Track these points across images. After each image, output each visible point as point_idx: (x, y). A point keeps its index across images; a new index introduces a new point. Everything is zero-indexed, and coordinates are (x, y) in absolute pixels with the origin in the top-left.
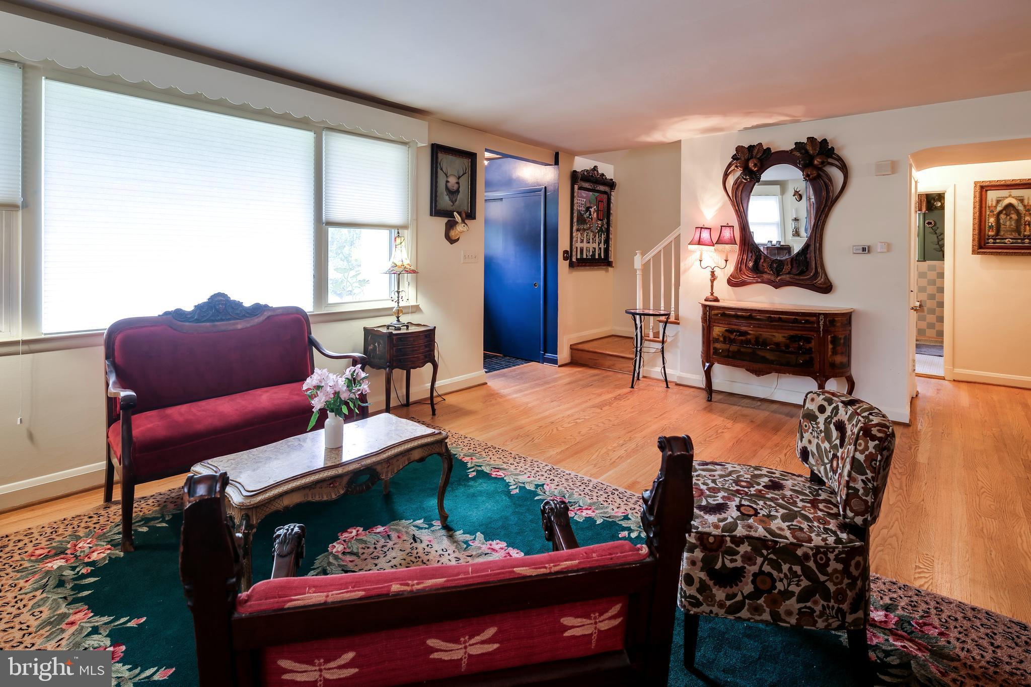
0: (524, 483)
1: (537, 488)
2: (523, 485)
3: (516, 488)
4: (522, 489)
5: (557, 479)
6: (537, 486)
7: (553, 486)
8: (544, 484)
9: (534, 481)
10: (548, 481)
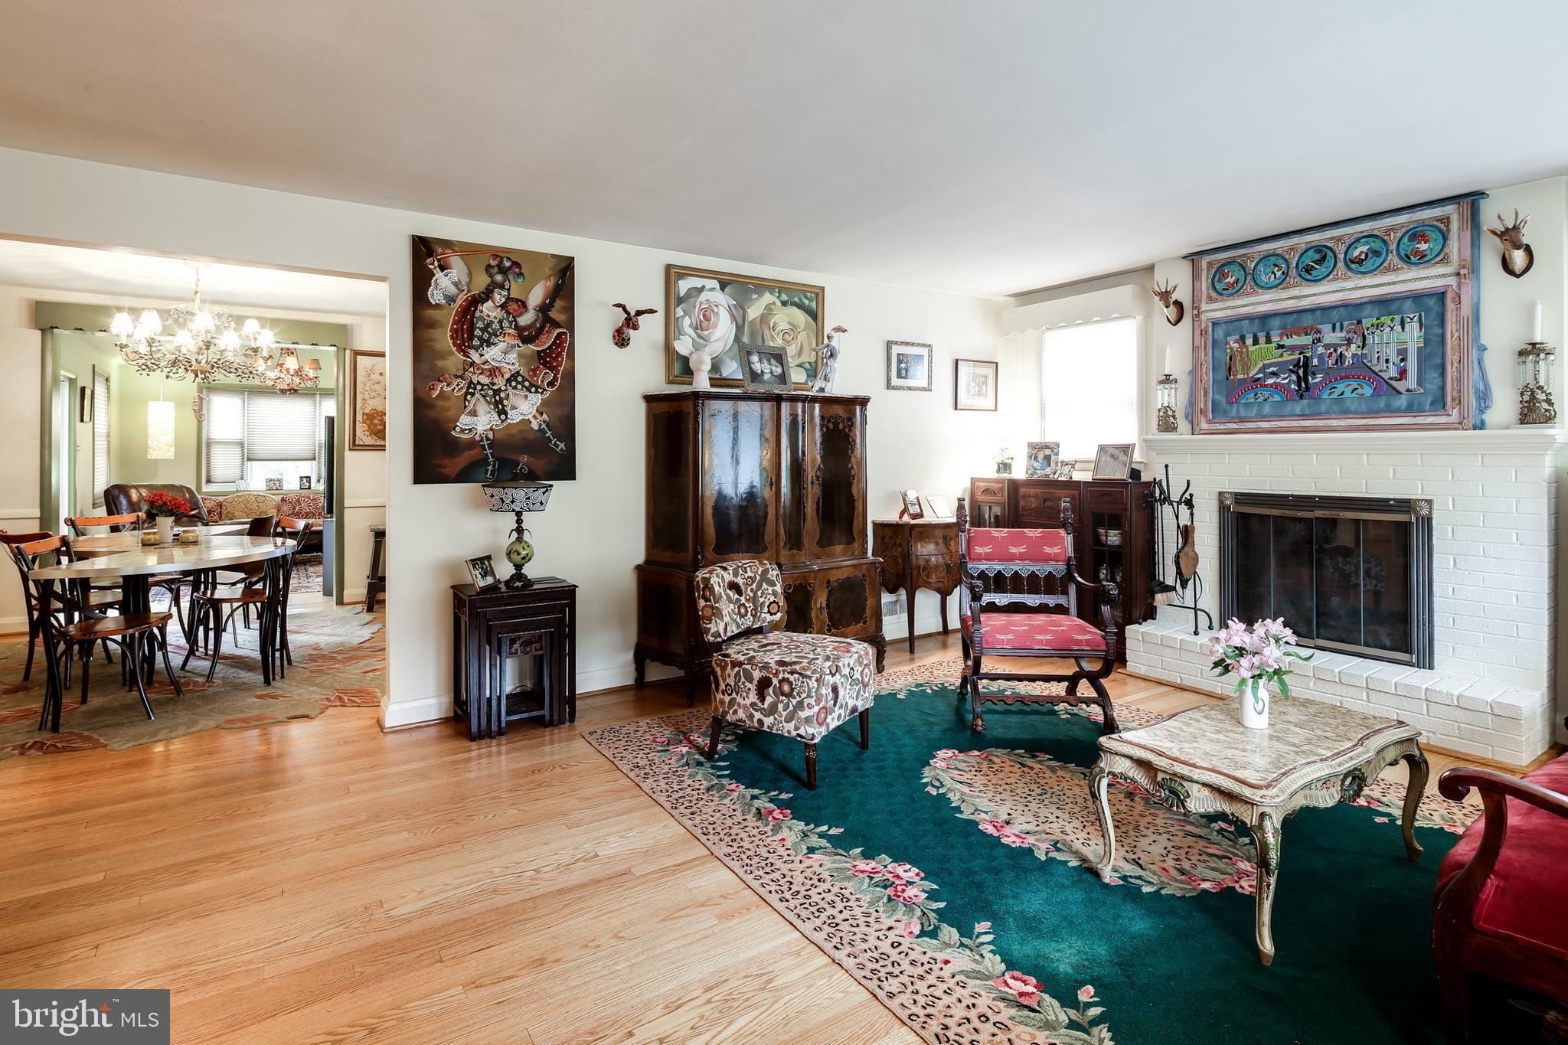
0: (962, 945)
1: (937, 928)
2: (965, 941)
3: (980, 934)
4: (966, 931)
5: (885, 946)
6: (933, 934)
7: (900, 929)
8: (918, 937)
9: (936, 950)
10: (906, 943)
